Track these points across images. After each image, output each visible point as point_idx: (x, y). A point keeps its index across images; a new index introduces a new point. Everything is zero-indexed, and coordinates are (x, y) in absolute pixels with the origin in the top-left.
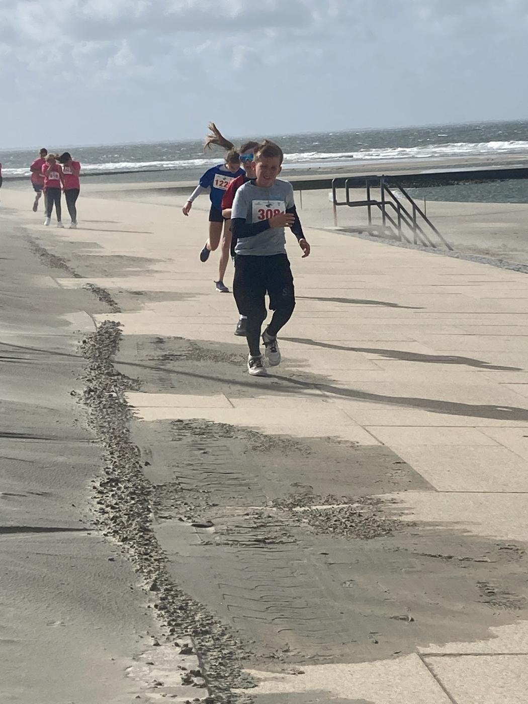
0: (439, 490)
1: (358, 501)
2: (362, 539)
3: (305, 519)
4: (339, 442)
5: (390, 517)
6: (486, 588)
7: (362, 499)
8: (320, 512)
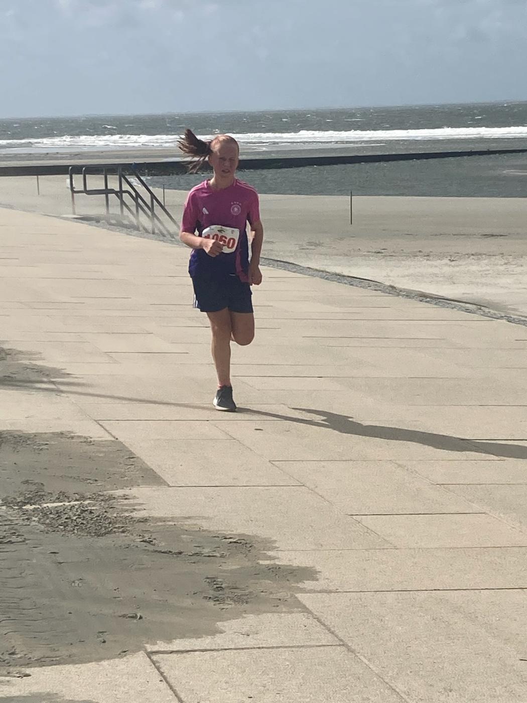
0: (171, 485)
1: (90, 498)
2: (92, 536)
3: (36, 517)
4: (72, 438)
5: (122, 513)
6: (215, 583)
7: (94, 495)
8: (51, 510)
